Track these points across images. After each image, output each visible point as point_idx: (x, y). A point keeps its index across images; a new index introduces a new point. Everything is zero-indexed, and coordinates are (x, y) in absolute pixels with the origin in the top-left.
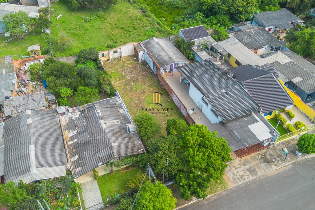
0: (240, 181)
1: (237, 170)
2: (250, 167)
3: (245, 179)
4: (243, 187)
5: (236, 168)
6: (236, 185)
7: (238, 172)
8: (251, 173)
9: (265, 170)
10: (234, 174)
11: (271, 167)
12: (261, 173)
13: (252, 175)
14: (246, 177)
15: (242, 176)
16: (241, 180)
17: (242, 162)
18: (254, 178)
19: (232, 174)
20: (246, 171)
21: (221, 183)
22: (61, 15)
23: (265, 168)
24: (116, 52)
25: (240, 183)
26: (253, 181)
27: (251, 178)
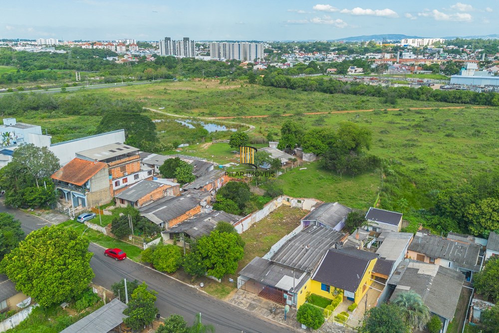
0: (235, 303)
3: (239, 305)
5: (245, 297)
6: (228, 302)
7: (242, 299)
8: (249, 306)
9: (261, 313)
10: (238, 298)
11: (268, 316)
12: (255, 312)
13: (248, 308)
14: (242, 305)
15: (241, 303)
17: (256, 298)
19: (236, 297)
20: (249, 303)
21: (223, 295)
22: (306, 168)
23: (264, 312)
24: (299, 202)
25: (233, 304)
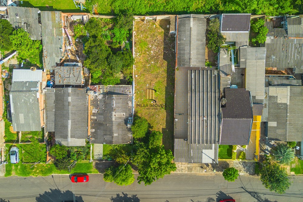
1: (182, 165)
2: (191, 166)
3: (182, 172)
4: (178, 175)
6: (176, 173)
7: (181, 166)
8: (188, 170)
9: (197, 171)
10: (178, 167)
11: (202, 171)
12: (194, 172)
13: (188, 171)
14: (184, 171)
15: (182, 169)
16: (180, 171)
18: (188, 173)
20: (187, 167)
23: (198, 170)
26: (186, 175)
27: (186, 172)
